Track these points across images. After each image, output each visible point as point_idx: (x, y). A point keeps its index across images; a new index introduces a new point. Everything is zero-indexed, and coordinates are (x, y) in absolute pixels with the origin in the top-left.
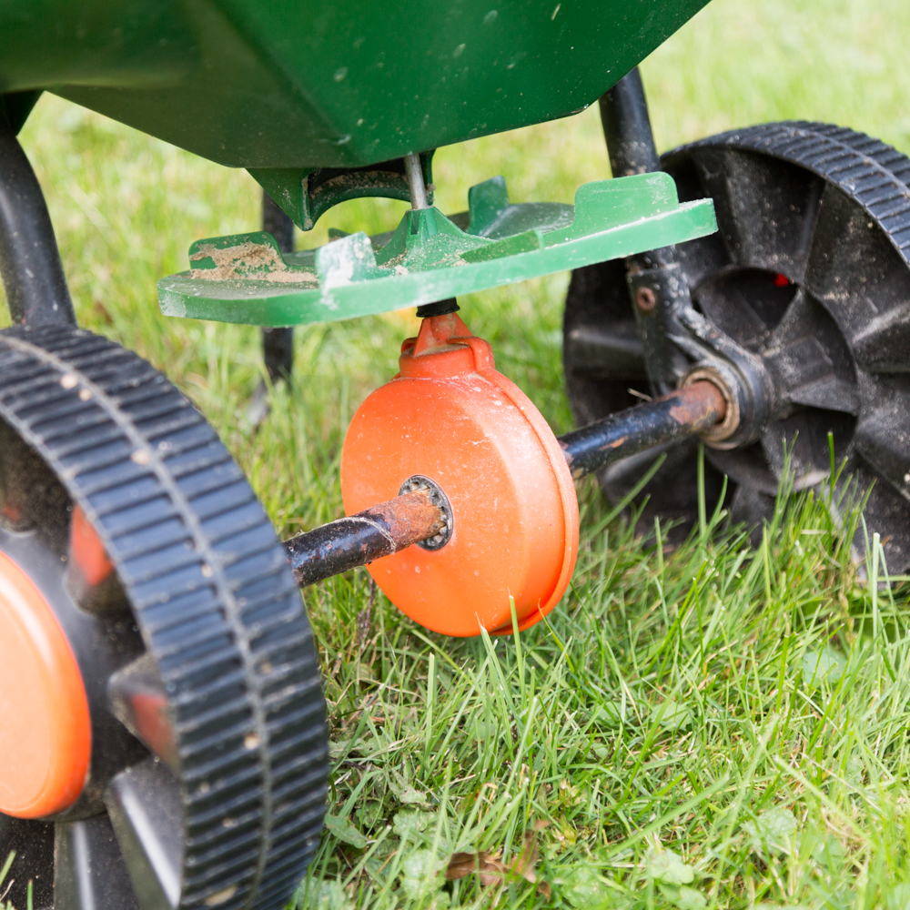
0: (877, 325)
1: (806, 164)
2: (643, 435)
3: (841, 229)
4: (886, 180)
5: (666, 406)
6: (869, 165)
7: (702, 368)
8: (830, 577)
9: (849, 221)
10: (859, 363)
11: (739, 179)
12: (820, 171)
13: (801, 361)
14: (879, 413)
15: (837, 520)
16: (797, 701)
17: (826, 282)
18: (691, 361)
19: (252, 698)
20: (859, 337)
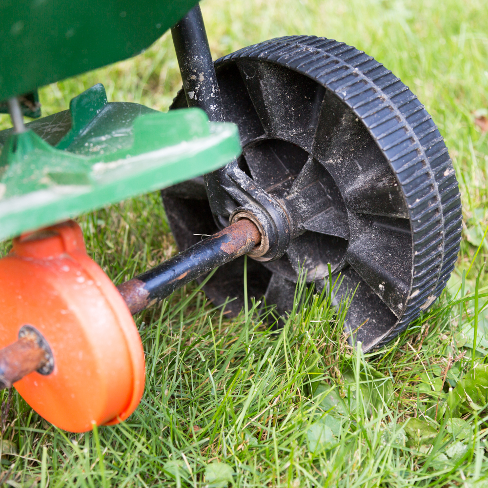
0: (361, 182)
1: (312, 75)
2: (201, 267)
3: (337, 122)
4: (368, 87)
5: (218, 243)
6: (357, 75)
7: (244, 211)
9: (342, 117)
10: (349, 208)
11: (268, 81)
12: (322, 81)
13: (311, 200)
17: (327, 153)
18: (237, 204)
20: (349, 189)
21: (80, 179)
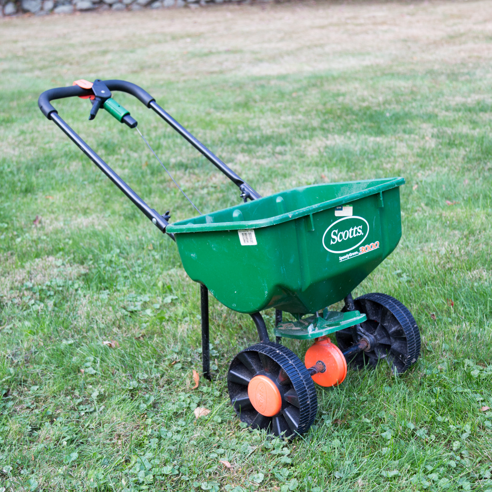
0: (393, 329)
1: (379, 303)
2: (354, 351)
3: (386, 314)
4: (394, 305)
5: (358, 345)
6: (390, 302)
7: (363, 338)
8: (388, 374)
10: (391, 336)
12: (382, 304)
13: (380, 335)
14: (395, 344)
15: (389, 364)
16: (384, 395)
17: (384, 322)
18: (361, 337)
19: (308, 396)
20: (390, 331)
21: (338, 324)
